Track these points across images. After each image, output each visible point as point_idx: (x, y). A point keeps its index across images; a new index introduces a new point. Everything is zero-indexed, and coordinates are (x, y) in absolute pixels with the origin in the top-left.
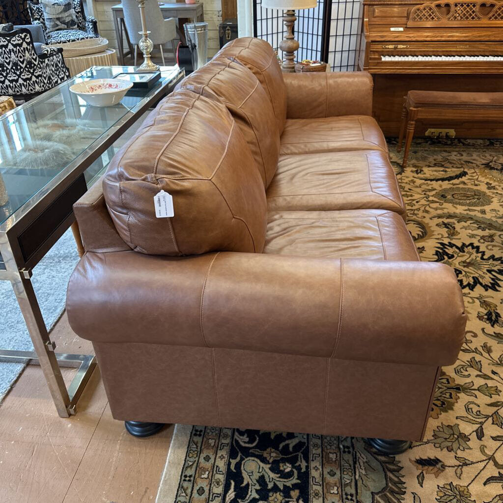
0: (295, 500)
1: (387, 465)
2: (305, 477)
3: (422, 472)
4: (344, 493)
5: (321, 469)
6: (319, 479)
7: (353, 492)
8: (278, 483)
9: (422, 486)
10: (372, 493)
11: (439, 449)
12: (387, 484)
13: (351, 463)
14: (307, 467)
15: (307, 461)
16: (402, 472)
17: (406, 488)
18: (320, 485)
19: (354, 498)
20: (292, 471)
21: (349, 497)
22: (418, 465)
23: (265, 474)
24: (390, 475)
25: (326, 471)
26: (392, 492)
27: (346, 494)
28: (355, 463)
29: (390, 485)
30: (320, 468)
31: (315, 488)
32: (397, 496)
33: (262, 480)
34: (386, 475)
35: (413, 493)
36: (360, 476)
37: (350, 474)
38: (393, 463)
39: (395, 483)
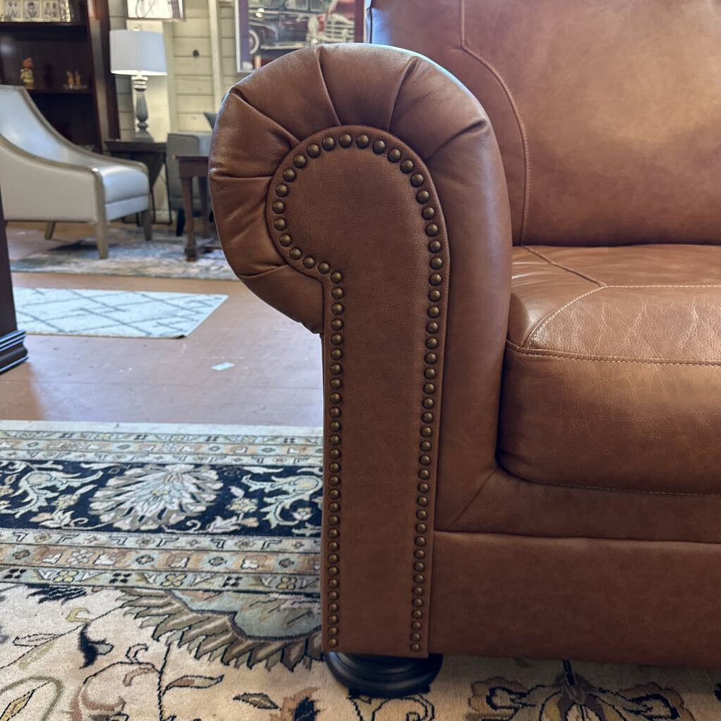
0: (239, 521)
1: (302, 645)
2: (284, 532)
3: (276, 707)
4: (241, 575)
5: (297, 551)
6: (274, 547)
7: (240, 587)
8: (273, 507)
9: (236, 698)
10: (235, 613)
12: (250, 637)
13: (309, 590)
14: (303, 535)
15: (312, 536)
16: (279, 668)
17: (237, 666)
18: (262, 548)
19: (227, 587)
20: (294, 519)
21: (232, 582)
22: (298, 701)
23: (290, 496)
24: (276, 645)
25: (293, 558)
26: (232, 643)
27: (238, 579)
28: (308, 595)
29: (250, 642)
30: (301, 550)
31: (258, 542)
32: (221, 650)
33: (279, 492)
34: (275, 639)
35: (222, 677)
36: (276, 600)
37: (283, 586)
38: (306, 654)
39: (252, 650)
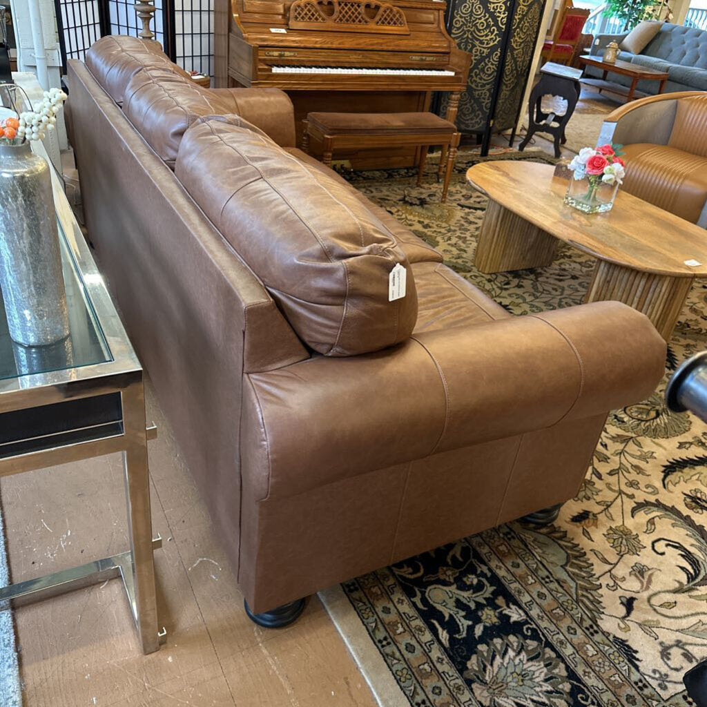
0: (505, 607)
1: (554, 535)
2: (494, 580)
3: (584, 529)
4: (540, 579)
5: (503, 566)
6: (509, 577)
7: (547, 573)
8: (477, 599)
9: (593, 541)
10: (562, 566)
11: (580, 501)
12: (566, 552)
13: (523, 547)
14: (490, 570)
15: (486, 564)
16: (569, 535)
17: (583, 549)
18: (515, 582)
19: (551, 579)
20: (479, 581)
21: (547, 580)
22: (575, 523)
23: (457, 596)
24: (562, 543)
25: (509, 565)
26: (576, 557)
27: (543, 579)
28: (526, 546)
29: (569, 552)
30: (501, 564)
31: (513, 587)
32: (582, 559)
33: (459, 604)
34: (559, 545)
35: (591, 550)
36: (540, 556)
37: (530, 557)
38: (555, 531)
39: (572, 549)
